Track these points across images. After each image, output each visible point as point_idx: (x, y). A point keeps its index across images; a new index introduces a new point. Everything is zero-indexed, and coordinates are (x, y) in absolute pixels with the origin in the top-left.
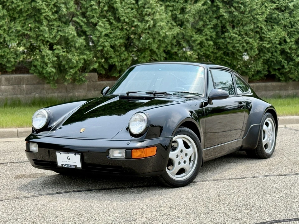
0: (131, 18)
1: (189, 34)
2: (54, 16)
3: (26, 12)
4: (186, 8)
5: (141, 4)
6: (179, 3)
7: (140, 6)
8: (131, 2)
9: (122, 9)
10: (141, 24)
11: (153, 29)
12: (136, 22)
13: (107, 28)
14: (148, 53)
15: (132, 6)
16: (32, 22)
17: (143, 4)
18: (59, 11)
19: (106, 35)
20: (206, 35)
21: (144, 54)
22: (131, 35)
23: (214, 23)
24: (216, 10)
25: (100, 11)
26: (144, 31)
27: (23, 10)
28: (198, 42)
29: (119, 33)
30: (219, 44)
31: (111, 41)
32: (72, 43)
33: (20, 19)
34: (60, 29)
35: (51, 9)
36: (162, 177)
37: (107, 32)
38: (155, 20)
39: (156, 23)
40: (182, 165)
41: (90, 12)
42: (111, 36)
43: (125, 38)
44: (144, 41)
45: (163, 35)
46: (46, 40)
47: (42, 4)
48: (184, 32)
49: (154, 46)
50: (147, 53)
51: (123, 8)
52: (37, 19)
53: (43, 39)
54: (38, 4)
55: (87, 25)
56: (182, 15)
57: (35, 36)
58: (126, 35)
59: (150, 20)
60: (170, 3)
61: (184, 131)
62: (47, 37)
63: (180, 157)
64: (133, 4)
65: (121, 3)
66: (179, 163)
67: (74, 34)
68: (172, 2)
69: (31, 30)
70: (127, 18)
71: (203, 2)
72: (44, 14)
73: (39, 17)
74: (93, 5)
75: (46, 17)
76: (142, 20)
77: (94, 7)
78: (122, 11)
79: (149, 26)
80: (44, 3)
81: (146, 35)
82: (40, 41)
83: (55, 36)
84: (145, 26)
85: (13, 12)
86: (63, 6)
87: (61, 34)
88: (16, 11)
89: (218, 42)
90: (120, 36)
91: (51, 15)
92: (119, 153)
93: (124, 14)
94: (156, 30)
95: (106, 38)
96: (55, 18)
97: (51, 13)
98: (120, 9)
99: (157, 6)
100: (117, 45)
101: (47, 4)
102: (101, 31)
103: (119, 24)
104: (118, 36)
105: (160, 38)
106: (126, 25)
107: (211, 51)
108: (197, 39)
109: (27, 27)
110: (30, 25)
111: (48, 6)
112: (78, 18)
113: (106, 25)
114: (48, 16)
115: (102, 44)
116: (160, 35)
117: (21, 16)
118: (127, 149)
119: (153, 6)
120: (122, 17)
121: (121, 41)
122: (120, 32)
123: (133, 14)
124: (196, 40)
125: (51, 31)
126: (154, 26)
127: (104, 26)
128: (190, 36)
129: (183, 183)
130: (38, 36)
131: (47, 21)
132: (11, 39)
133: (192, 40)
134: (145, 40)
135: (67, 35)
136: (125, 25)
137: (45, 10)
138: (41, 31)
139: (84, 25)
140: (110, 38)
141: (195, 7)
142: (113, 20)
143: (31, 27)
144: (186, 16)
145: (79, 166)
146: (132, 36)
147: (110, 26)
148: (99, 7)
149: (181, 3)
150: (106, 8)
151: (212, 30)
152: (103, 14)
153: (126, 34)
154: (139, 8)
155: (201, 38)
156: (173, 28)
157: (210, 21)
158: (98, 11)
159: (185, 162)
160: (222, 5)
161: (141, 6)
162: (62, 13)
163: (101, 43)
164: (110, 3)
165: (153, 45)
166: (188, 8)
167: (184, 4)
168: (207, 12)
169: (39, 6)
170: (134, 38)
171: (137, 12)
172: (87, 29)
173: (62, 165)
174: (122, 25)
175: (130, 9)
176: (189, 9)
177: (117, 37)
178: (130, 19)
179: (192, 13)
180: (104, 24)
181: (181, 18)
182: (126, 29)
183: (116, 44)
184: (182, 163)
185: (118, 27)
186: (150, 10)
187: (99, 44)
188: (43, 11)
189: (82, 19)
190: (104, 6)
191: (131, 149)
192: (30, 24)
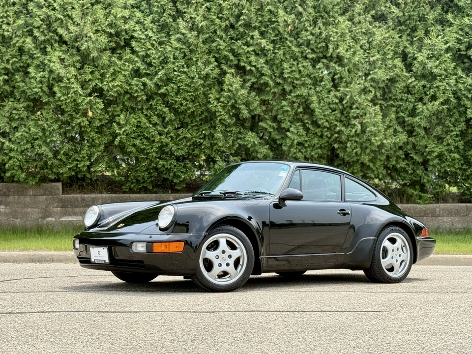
0: (332, 121)
1: (421, 144)
2: (232, 120)
3: (200, 115)
4: (416, 109)
5: (346, 103)
6: (407, 102)
7: (345, 105)
8: (333, 101)
9: (321, 111)
10: (345, 129)
11: (362, 135)
12: (339, 127)
13: (301, 134)
14: (357, 167)
15: (335, 106)
16: (207, 128)
17: (349, 103)
18: (240, 113)
19: (299, 144)
20: (448, 145)
21: (352, 169)
22: (335, 144)
23: (460, 129)
24: (464, 110)
25: (294, 113)
26: (350, 139)
27: (195, 114)
28: (436, 154)
29: (317, 141)
30: (470, 157)
31: (306, 152)
32: (253, 154)
33: (192, 125)
34: (240, 136)
35: (228, 112)
36: (197, 278)
37: (300, 139)
38: (365, 123)
39: (366, 128)
40: (224, 268)
41: (281, 114)
42: (306, 145)
43: (327, 148)
44: (350, 152)
45: (376, 144)
46: (221, 150)
47: (216, 106)
48: (414, 141)
49: (366, 159)
50: (355, 168)
51: (321, 109)
52: (213, 125)
53: (219, 149)
54: (211, 106)
55: (278, 131)
56: (411, 118)
57: (209, 145)
58: (327, 144)
59: (356, 123)
60: (394, 102)
61: (228, 230)
62: (222, 147)
63: (221, 258)
64: (336, 103)
65: (320, 103)
66: (220, 265)
67: (254, 142)
68: (398, 101)
69: (204, 138)
70: (327, 121)
71: (441, 100)
72: (219, 118)
73: (215, 122)
74: (285, 106)
75: (222, 121)
76: (347, 125)
77: (286, 108)
78: (319, 112)
79: (356, 131)
80: (220, 104)
81: (352, 144)
82: (215, 151)
83: (233, 145)
84: (351, 131)
85: (183, 116)
86: (243, 107)
87: (241, 143)
88: (187, 115)
89: (469, 155)
90: (319, 145)
91: (229, 119)
92: (142, 247)
93: (321, 117)
94: (365, 138)
95: (300, 147)
96: (233, 122)
97: (227, 116)
98: (317, 110)
99: (369, 106)
100: (314, 156)
101: (223, 105)
102: (293, 138)
103: (317, 130)
104: (316, 144)
105: (374, 148)
106: (327, 131)
107: (457, 166)
108: (433, 149)
109: (201, 135)
110: (204, 132)
111: (224, 107)
112: (266, 123)
113: (299, 130)
114: (224, 120)
115: (294, 156)
116: (372, 144)
117: (194, 120)
118: (148, 242)
119: (362, 106)
120: (320, 120)
121: (320, 151)
122: (319, 141)
123: (334, 117)
124: (433, 152)
125: (227, 139)
126: (363, 131)
127: (298, 132)
128: (424, 146)
129: (224, 288)
130: (212, 145)
131: (224, 127)
132: (179, 148)
133: (426, 151)
134: (351, 150)
135: (246, 143)
136: (325, 131)
137: (221, 112)
138: (216, 139)
139: (274, 131)
140: (306, 148)
141: (429, 107)
142: (310, 125)
143: (205, 134)
144: (417, 119)
145: (107, 261)
146: (336, 146)
147: (305, 132)
148: (293, 109)
149: (411, 102)
150: (300, 110)
151: (458, 139)
152: (298, 117)
153: (328, 142)
154: (344, 109)
155: (440, 149)
156: (395, 136)
157: (455, 126)
158: (290, 113)
159: (228, 265)
160: (470, 104)
161: (347, 106)
162: (243, 116)
163: (293, 154)
164: (307, 103)
165: (362, 157)
166: (419, 108)
167: (416, 104)
168: (451, 113)
169: (214, 108)
170: (339, 148)
171: (342, 113)
172: (277, 137)
173: (95, 260)
174: (322, 131)
175: (331, 111)
176: (421, 109)
177: (315, 147)
178: (330, 124)
179: (425, 115)
180: (297, 130)
181: (410, 122)
182: (327, 136)
183: (312, 156)
184: (224, 265)
185: (316, 133)
186: (358, 111)
187: (290, 155)
188: (218, 114)
189: (270, 123)
190: (299, 107)
191: (153, 242)
192: (203, 130)
